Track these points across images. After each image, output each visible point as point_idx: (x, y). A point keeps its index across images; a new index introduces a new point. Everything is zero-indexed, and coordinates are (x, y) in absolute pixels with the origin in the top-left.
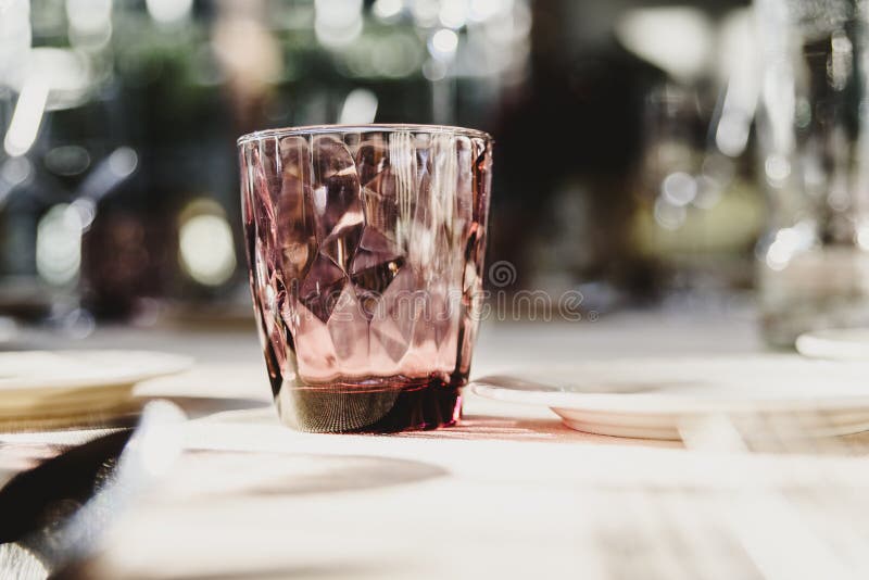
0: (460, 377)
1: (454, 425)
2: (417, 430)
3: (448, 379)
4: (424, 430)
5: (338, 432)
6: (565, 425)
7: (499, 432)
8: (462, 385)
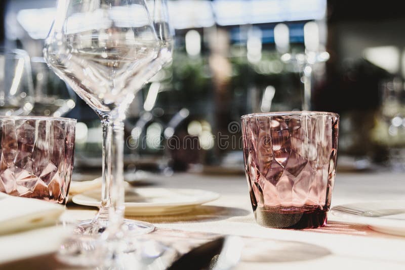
0: (326, 207)
1: (324, 226)
2: (310, 228)
3: (322, 208)
4: (313, 228)
5: (280, 228)
6: (368, 228)
7: (343, 231)
8: (327, 211)
